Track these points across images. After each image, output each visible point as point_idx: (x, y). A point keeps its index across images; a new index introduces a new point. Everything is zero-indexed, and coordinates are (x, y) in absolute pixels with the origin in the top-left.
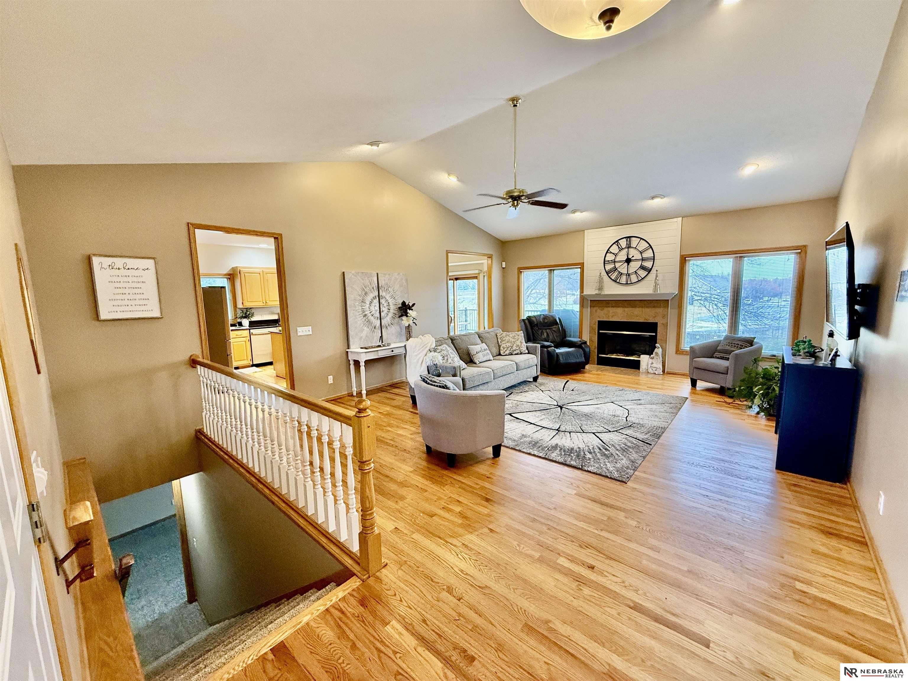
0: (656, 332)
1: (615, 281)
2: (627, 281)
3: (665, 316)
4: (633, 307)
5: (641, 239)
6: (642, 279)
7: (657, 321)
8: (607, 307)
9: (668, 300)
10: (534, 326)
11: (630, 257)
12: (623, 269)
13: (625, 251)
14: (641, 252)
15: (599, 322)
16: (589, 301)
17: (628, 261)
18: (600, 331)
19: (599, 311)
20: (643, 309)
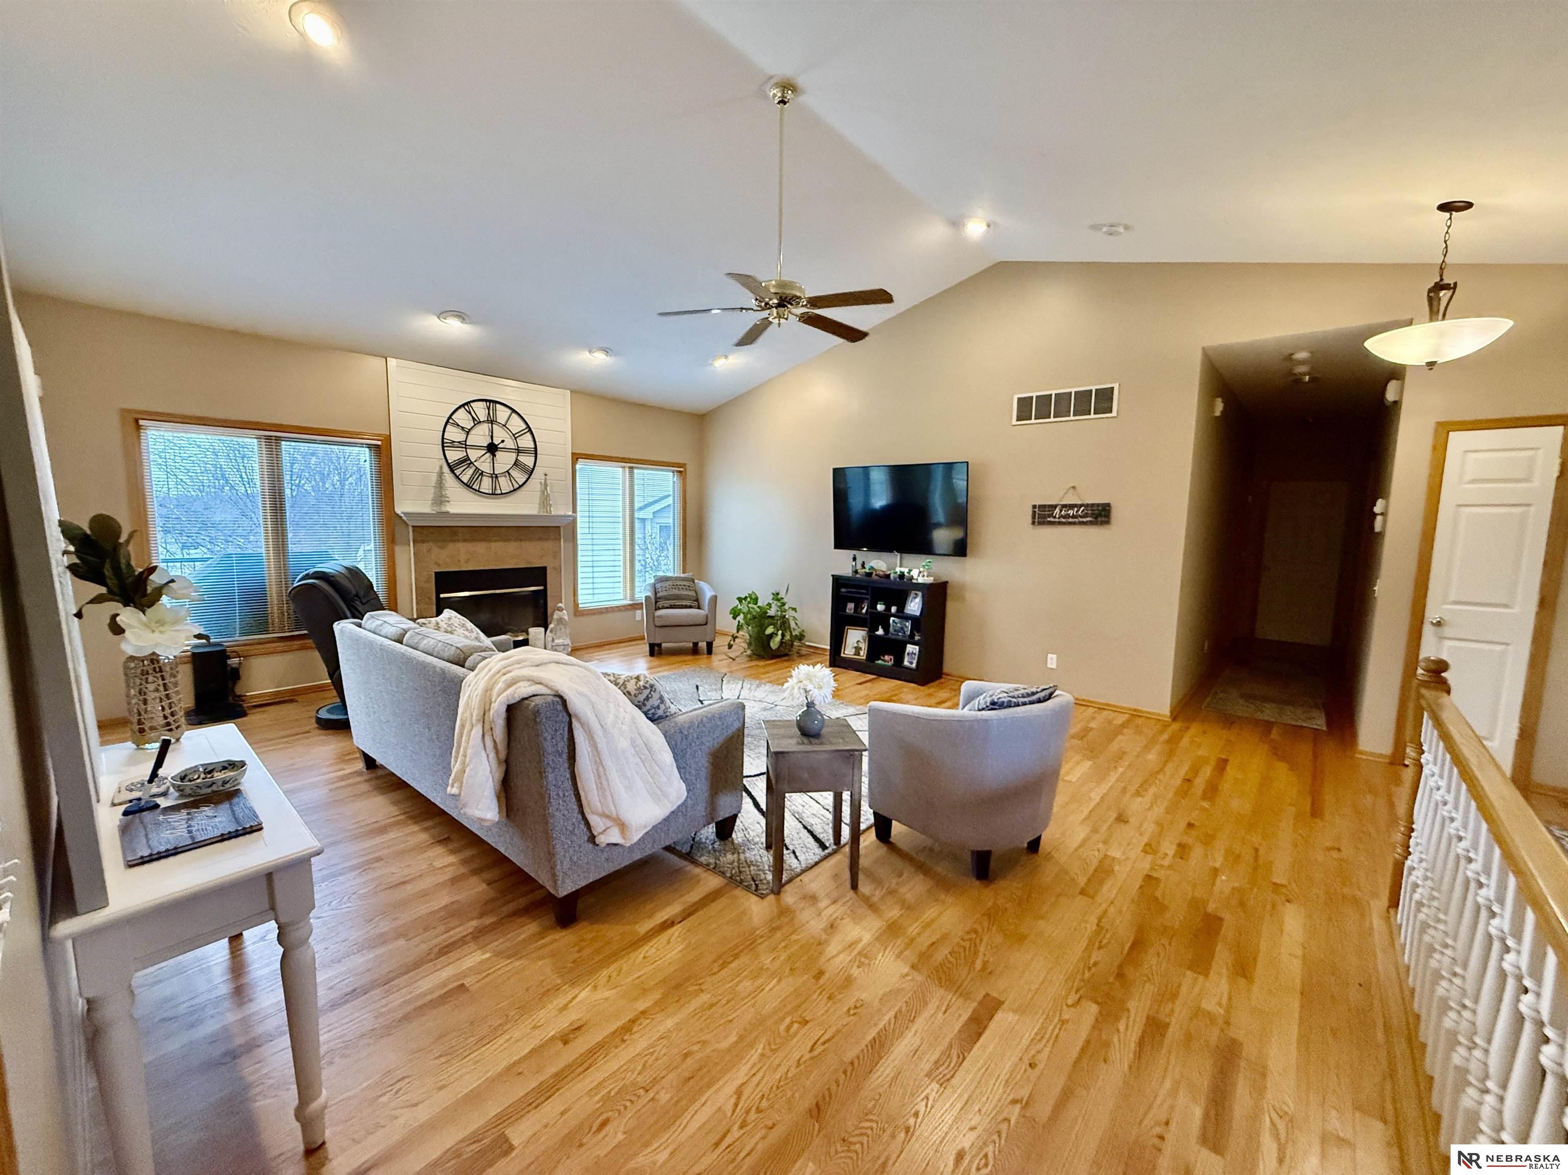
0: (545, 584)
2: (493, 488)
3: (555, 555)
4: (504, 541)
5: (514, 411)
6: (520, 486)
7: (545, 565)
9: (559, 527)
11: (495, 441)
12: (484, 463)
13: (485, 427)
14: (515, 437)
15: (437, 574)
16: (411, 529)
17: (492, 449)
18: (442, 596)
19: (435, 550)
20: (523, 543)
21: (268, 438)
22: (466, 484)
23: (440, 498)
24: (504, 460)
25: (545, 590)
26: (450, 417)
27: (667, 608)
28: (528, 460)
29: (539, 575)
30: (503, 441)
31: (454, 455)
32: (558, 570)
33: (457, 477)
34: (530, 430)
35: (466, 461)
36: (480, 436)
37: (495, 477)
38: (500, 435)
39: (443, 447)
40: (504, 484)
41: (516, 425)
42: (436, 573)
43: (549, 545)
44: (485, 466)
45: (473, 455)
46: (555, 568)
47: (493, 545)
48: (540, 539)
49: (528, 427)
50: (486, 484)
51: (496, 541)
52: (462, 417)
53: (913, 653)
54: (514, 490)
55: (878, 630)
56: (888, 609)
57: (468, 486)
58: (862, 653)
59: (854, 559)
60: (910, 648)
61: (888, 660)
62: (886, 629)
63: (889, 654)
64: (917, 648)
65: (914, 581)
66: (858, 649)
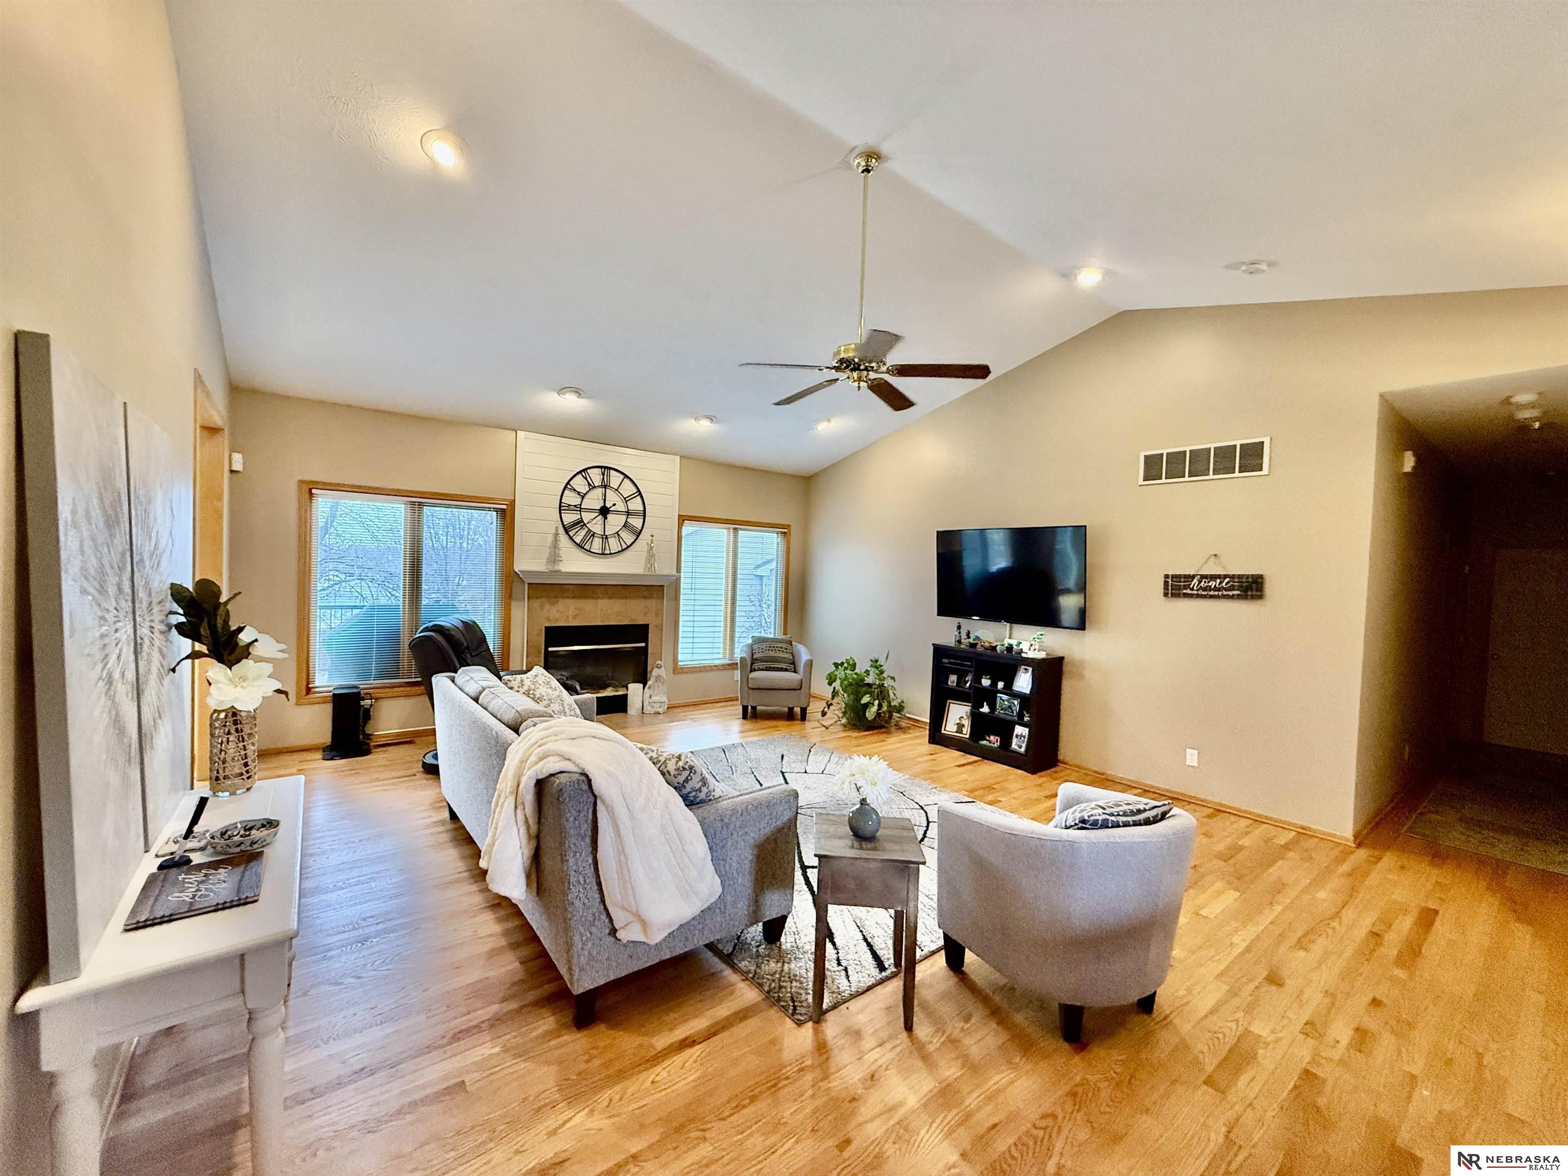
0: (645, 639)
2: (604, 549)
3: (658, 613)
4: (611, 598)
5: (626, 476)
6: (627, 547)
7: (647, 622)
8: (563, 598)
9: (664, 586)
11: (608, 505)
13: (600, 491)
14: (626, 499)
15: (548, 629)
16: (526, 586)
17: (604, 511)
18: (550, 649)
19: (547, 606)
20: (628, 601)
21: (413, 503)
22: (578, 545)
23: (554, 558)
24: (615, 522)
25: (646, 647)
26: (568, 483)
27: (762, 670)
28: (636, 522)
29: (640, 632)
30: (614, 505)
31: (569, 518)
32: (660, 628)
33: (571, 538)
34: (640, 494)
35: (580, 523)
36: (594, 501)
37: (605, 538)
38: (612, 498)
39: (560, 510)
40: (614, 544)
41: (628, 489)
42: (546, 628)
43: (651, 603)
44: (597, 528)
45: (586, 517)
46: (656, 626)
47: (600, 601)
48: (644, 597)
49: (639, 491)
50: (597, 545)
51: (602, 598)
52: (580, 484)
53: (1022, 736)
54: (623, 550)
55: (982, 707)
56: (994, 684)
57: (580, 547)
58: (965, 731)
59: (959, 627)
60: (1019, 730)
61: (994, 741)
62: (992, 707)
63: (995, 735)
64: (1027, 730)
65: (1024, 655)
66: (960, 727)
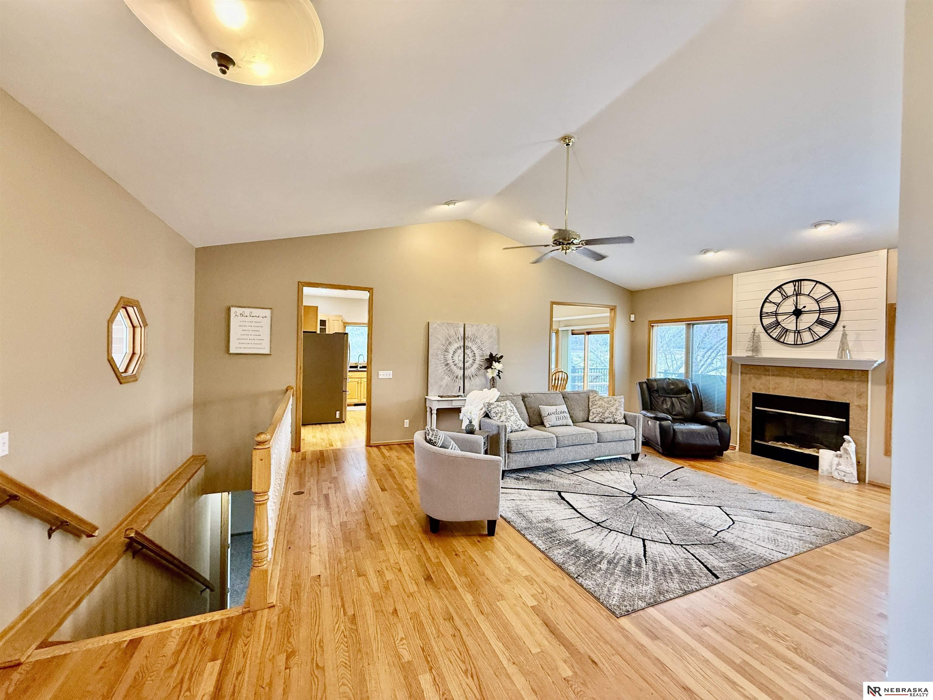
0: (847, 417)
1: (777, 340)
2: (796, 340)
3: (862, 395)
4: (804, 377)
5: (817, 282)
6: (821, 338)
7: (848, 402)
8: (765, 375)
9: (868, 371)
10: (653, 392)
11: (800, 307)
12: (790, 323)
13: (793, 299)
14: (818, 301)
15: (754, 394)
16: (740, 366)
17: (798, 313)
18: (756, 408)
19: (754, 380)
20: (824, 382)
21: (689, 324)
22: (774, 339)
24: (807, 320)
25: (847, 423)
26: (767, 298)
28: (831, 318)
29: (841, 408)
30: (804, 307)
31: (767, 321)
32: (864, 408)
33: (769, 334)
34: (834, 294)
35: (777, 323)
36: (788, 306)
37: (797, 332)
38: (804, 302)
39: (761, 317)
40: (807, 337)
41: (821, 291)
44: (791, 326)
45: (780, 318)
46: (860, 406)
48: (843, 379)
49: (832, 291)
50: (790, 338)
52: (776, 297)
54: (815, 341)
